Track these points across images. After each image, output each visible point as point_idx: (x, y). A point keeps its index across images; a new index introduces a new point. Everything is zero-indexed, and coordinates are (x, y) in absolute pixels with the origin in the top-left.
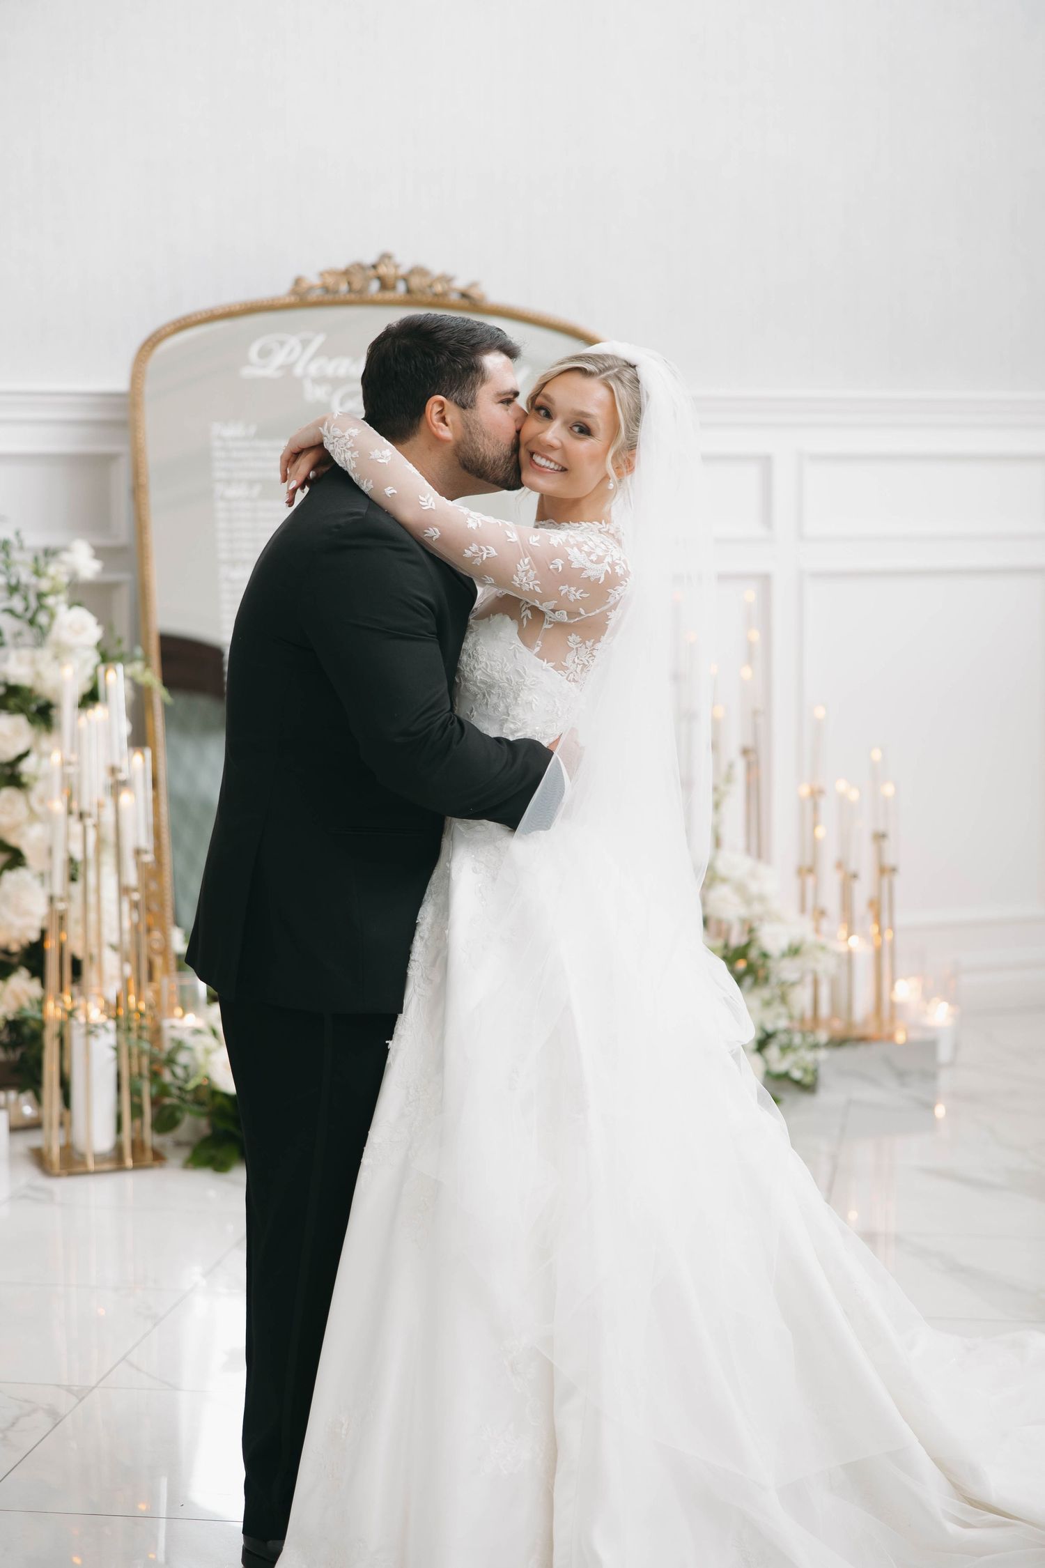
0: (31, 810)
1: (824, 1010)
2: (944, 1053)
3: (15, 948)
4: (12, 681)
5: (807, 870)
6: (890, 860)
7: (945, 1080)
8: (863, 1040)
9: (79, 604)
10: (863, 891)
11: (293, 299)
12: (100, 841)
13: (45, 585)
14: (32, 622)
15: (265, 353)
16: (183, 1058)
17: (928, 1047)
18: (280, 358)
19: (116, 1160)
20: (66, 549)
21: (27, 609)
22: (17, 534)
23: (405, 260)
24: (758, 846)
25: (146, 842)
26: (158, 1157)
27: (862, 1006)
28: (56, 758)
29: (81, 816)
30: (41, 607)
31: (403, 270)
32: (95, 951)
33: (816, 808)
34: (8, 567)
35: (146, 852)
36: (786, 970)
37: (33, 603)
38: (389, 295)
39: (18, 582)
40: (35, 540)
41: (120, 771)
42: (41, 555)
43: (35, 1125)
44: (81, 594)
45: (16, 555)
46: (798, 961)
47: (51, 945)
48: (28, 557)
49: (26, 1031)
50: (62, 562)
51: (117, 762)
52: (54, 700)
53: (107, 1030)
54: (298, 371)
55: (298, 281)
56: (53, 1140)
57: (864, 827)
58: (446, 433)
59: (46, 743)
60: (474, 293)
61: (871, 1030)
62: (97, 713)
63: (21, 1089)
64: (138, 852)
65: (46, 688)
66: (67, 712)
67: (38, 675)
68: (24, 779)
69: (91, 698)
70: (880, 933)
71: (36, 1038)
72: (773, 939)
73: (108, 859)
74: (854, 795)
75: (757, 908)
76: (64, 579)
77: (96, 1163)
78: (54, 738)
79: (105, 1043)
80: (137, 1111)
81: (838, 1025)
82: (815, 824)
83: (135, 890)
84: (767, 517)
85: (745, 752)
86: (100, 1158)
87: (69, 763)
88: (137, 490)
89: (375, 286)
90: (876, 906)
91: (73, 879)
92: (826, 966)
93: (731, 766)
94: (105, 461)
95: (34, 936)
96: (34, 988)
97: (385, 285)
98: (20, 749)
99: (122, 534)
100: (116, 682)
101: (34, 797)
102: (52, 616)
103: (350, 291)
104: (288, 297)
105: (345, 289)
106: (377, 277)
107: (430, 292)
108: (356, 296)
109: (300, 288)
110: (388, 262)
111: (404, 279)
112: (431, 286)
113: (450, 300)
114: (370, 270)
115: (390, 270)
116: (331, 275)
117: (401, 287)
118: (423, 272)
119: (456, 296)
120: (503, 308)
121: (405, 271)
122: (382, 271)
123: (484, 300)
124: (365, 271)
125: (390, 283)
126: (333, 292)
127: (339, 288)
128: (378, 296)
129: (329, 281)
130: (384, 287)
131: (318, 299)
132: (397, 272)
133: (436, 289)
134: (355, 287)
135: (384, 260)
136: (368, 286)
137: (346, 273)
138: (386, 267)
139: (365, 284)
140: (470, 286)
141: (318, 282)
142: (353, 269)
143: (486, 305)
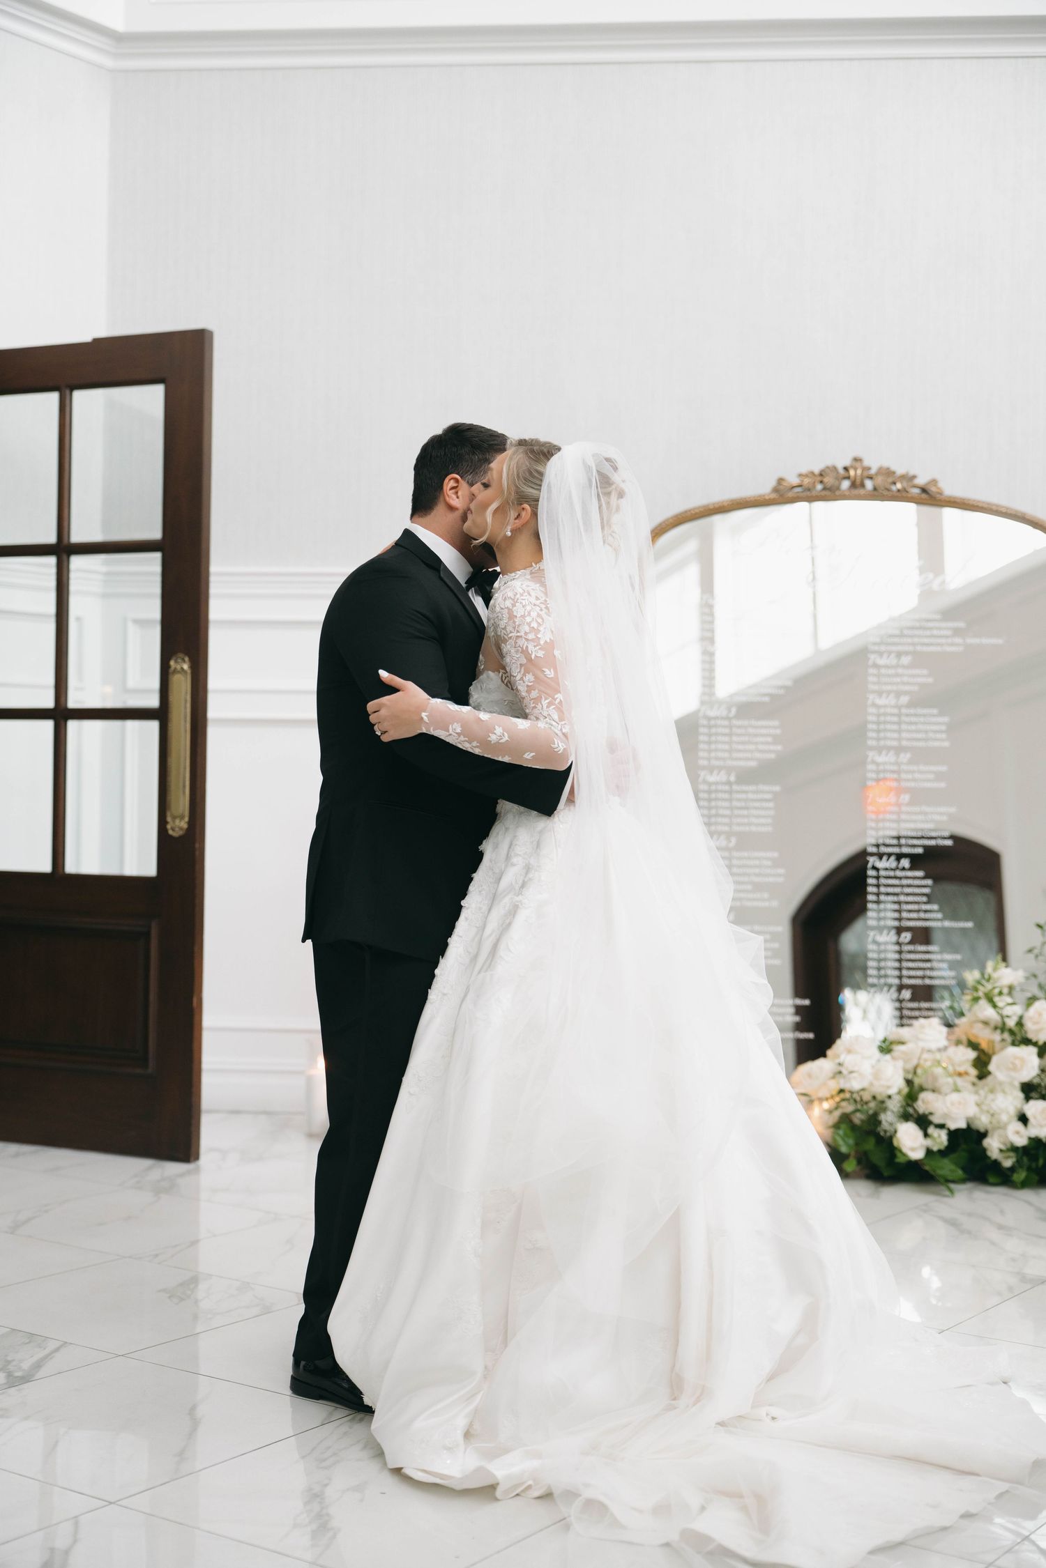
11: (774, 496)
23: (874, 463)
31: (871, 473)
38: (856, 492)
55: (780, 481)
58: (455, 502)
60: (934, 487)
89: (846, 484)
103: (825, 489)
104: (770, 494)
105: (819, 487)
106: (848, 478)
107: (894, 488)
108: (827, 493)
109: (781, 487)
110: (858, 465)
111: (871, 478)
112: (895, 483)
113: (909, 495)
114: (842, 471)
115: (859, 472)
116: (806, 476)
117: (869, 484)
118: (888, 473)
119: (917, 491)
120: (958, 501)
121: (873, 471)
122: (852, 473)
123: (941, 494)
124: (838, 473)
125: (858, 481)
126: (809, 490)
127: (814, 487)
128: (847, 494)
129: (806, 481)
130: (854, 485)
131: (795, 496)
132: (866, 474)
133: (899, 486)
134: (829, 485)
135: (854, 464)
136: (840, 484)
137: (821, 475)
138: (855, 469)
139: (837, 483)
140: (928, 483)
141: (796, 482)
142: (828, 471)
143: (942, 498)
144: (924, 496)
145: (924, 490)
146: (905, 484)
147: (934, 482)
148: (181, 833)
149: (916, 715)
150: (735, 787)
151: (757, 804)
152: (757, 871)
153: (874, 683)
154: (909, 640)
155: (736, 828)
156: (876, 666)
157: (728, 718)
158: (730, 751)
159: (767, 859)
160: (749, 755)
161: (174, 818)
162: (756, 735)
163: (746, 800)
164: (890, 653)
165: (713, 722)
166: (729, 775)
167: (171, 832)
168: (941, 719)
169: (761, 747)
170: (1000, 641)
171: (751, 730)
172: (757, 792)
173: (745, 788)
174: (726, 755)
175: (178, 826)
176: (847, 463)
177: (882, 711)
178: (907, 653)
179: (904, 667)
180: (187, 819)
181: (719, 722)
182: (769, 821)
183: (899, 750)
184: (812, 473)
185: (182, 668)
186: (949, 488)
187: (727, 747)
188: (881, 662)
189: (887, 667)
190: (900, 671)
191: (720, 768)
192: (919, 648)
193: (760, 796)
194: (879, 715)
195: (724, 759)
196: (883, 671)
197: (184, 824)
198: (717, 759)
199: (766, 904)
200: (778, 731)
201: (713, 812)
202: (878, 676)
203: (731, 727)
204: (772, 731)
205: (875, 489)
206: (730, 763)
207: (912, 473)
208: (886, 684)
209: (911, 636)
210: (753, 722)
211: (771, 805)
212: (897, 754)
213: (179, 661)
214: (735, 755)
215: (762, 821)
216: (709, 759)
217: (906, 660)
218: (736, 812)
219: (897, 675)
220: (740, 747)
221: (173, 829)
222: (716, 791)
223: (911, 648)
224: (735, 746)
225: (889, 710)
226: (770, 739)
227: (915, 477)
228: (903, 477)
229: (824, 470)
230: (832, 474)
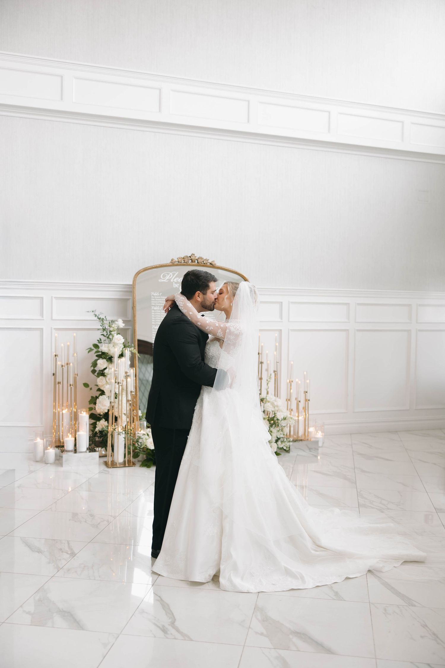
0: (106, 381)
1: (292, 433)
2: (320, 444)
3: (102, 414)
4: (103, 351)
5: (288, 400)
6: (308, 398)
7: (320, 450)
8: (301, 440)
9: (119, 334)
10: (301, 405)
12: (122, 389)
13: (111, 329)
14: (108, 338)
15: (164, 276)
16: (140, 441)
17: (317, 442)
18: (168, 277)
19: (124, 465)
20: (117, 321)
21: (107, 335)
22: (105, 317)
23: (197, 256)
24: (277, 394)
25: (133, 389)
26: (134, 464)
27: (301, 432)
28: (113, 369)
29: (118, 383)
30: (111, 334)
31: (197, 258)
32: (120, 415)
33: (291, 385)
34: (103, 325)
35: (133, 392)
36: (283, 423)
37: (109, 333)
38: (193, 263)
39: (105, 328)
40: (109, 318)
41: (128, 373)
42: (111, 322)
43: (105, 456)
44: (120, 331)
45: (105, 322)
46: (286, 421)
47: (110, 413)
48: (108, 322)
49: (104, 433)
50: (116, 324)
51: (127, 371)
52: (113, 356)
53: (123, 434)
54: (172, 281)
55: (173, 260)
56: (110, 459)
57: (302, 390)
58: (199, 299)
59: (110, 366)
60: (213, 263)
61: (303, 438)
62: (123, 359)
63: (102, 447)
64: (131, 392)
65: (111, 353)
66: (116, 359)
67: (109, 350)
68: (105, 374)
69: (121, 356)
70: (306, 415)
71: (106, 435)
72: (280, 416)
73: (124, 393)
74: (300, 382)
75: (276, 408)
76: (116, 328)
77: (119, 465)
78: (112, 365)
79: (122, 436)
80: (129, 453)
81: (295, 437)
82: (291, 389)
83: (130, 401)
84: (281, 317)
85: (274, 371)
86: (120, 464)
87: (116, 371)
88: (133, 308)
89: (190, 261)
90: (304, 408)
91: (116, 398)
92: (292, 423)
93: (271, 374)
94: (127, 300)
95: (106, 411)
96: (106, 423)
97: (192, 261)
98: (105, 367)
99: (130, 318)
100: (127, 353)
101: (107, 378)
102: (113, 336)
104: (170, 263)
105: (183, 262)
106: (191, 259)
107: (203, 263)
108: (186, 264)
110: (194, 256)
113: (207, 265)
114: (189, 258)
115: (194, 258)
117: (196, 261)
118: (201, 258)
119: (209, 264)
120: (220, 267)
122: (192, 257)
123: (215, 265)
126: (180, 262)
128: (191, 264)
129: (180, 260)
131: (177, 264)
134: (186, 261)
135: (192, 255)
137: (183, 258)
139: (188, 261)
140: (212, 262)
141: (177, 260)
142: (185, 257)
143: (216, 266)
144: (211, 265)
145: (211, 264)
146: (206, 262)
147: (214, 261)
176: (190, 255)
184: (181, 258)
186: (218, 264)
227: (208, 260)
228: (206, 260)
229: (184, 257)
230: (187, 258)
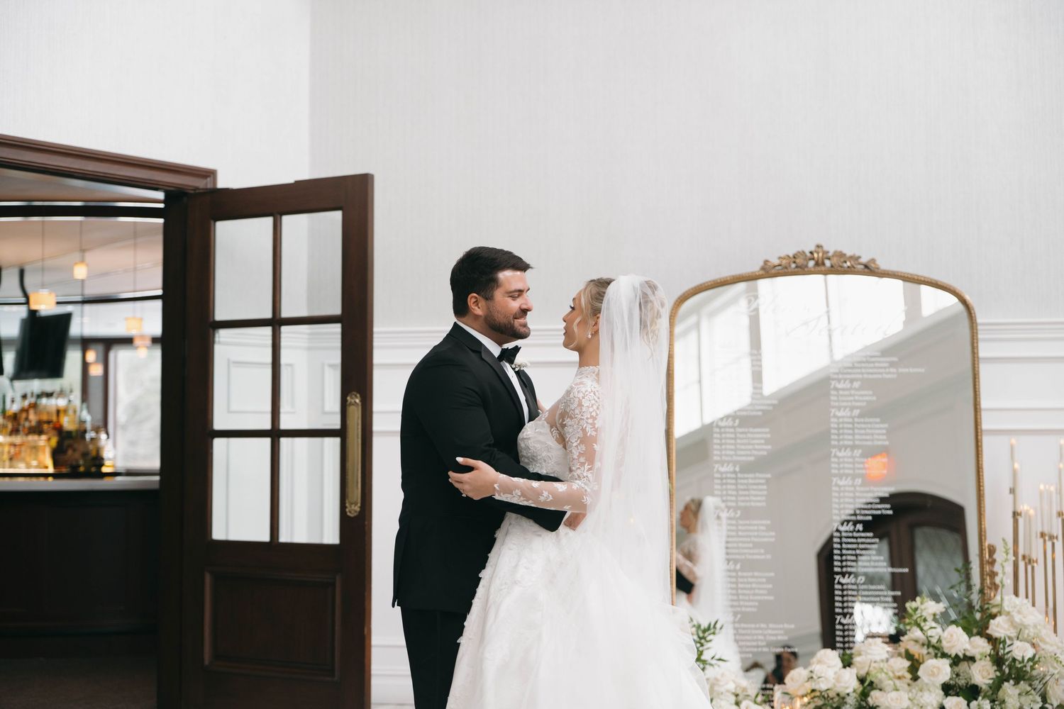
11: (762, 272)
23: (831, 248)
38: (819, 269)
55: (766, 262)
58: (478, 311)
60: (871, 264)
89: (811, 263)
103: (797, 267)
104: (759, 272)
105: (793, 266)
106: (813, 259)
107: (845, 265)
108: (799, 269)
109: (767, 267)
110: (820, 250)
111: (829, 259)
112: (846, 262)
113: (856, 270)
114: (809, 255)
115: (821, 255)
116: (784, 258)
117: (828, 263)
118: (840, 255)
119: (862, 267)
120: (891, 273)
121: (830, 254)
122: (816, 255)
123: (878, 268)
124: (806, 256)
125: (820, 261)
126: (786, 268)
127: (790, 266)
128: (813, 270)
129: (784, 262)
130: (817, 264)
131: (776, 272)
132: (825, 256)
133: (848, 264)
134: (799, 265)
135: (817, 249)
136: (807, 263)
137: (794, 257)
138: (818, 253)
139: (805, 263)
140: (869, 262)
141: (776, 262)
142: (799, 254)
143: (880, 271)
144: (866, 270)
145: (866, 266)
146: (853, 263)
147: (873, 261)
148: (356, 514)
149: (864, 423)
150: (739, 475)
151: (755, 487)
152: (756, 534)
153: (835, 401)
154: (859, 371)
155: (741, 504)
156: (836, 389)
157: (733, 427)
158: (735, 450)
159: (762, 525)
160: (749, 453)
161: (351, 504)
162: (753, 439)
163: (747, 484)
164: (845, 380)
165: (723, 430)
166: (735, 467)
167: (348, 514)
168: (882, 426)
169: (757, 447)
170: (922, 370)
171: (749, 435)
172: (755, 478)
173: (746, 476)
174: (732, 453)
175: (354, 509)
176: (813, 248)
177: (841, 420)
178: (856, 380)
179: (856, 389)
180: (359, 505)
181: (727, 430)
182: (764, 498)
183: (853, 447)
184: (788, 256)
185: (355, 402)
186: (883, 265)
187: (733, 447)
188: (839, 386)
189: (843, 389)
190: (853, 392)
191: (728, 462)
192: (865, 376)
193: (757, 481)
194: (838, 424)
195: (731, 456)
196: (841, 392)
197: (357, 508)
198: (726, 455)
199: (763, 557)
200: (769, 436)
201: (725, 493)
202: (838, 396)
203: (735, 433)
204: (764, 436)
205: (832, 266)
206: (735, 458)
207: (857, 254)
208: (843, 401)
209: (861, 368)
210: (751, 430)
211: (765, 487)
212: (852, 450)
213: (353, 396)
214: (739, 453)
215: (759, 498)
216: (721, 456)
217: (856, 385)
218: (741, 493)
219: (851, 395)
220: (743, 447)
221: (350, 512)
222: (726, 478)
223: (860, 376)
224: (738, 446)
225: (846, 420)
226: (763, 441)
227: (859, 257)
228: (851, 258)
229: (796, 254)
230: (802, 257)
